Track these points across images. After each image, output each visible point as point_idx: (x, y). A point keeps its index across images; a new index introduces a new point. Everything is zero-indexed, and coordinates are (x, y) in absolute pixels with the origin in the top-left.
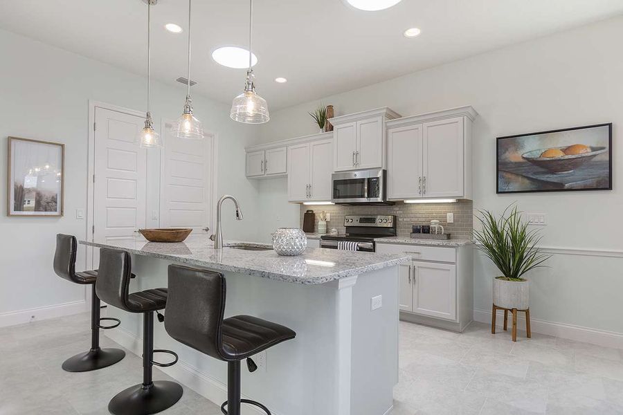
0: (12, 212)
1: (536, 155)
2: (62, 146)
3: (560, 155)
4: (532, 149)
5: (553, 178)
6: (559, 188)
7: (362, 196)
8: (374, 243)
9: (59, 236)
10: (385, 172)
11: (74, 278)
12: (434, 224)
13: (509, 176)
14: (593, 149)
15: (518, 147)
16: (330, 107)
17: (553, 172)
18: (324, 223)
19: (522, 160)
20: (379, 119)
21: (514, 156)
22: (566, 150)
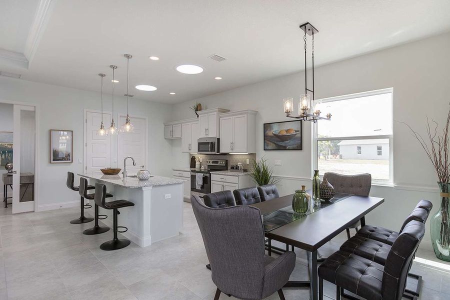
0: (52, 162)
1: (277, 133)
2: (72, 131)
3: (285, 133)
4: (275, 130)
5: (283, 144)
6: (284, 148)
7: (209, 151)
8: (210, 174)
9: (68, 172)
10: (218, 140)
11: (73, 188)
12: (239, 164)
13: (268, 142)
14: (296, 131)
15: (271, 128)
16: (200, 104)
17: (283, 141)
18: (199, 163)
19: (272, 135)
20: (216, 113)
21: (270, 133)
22: (287, 131)
